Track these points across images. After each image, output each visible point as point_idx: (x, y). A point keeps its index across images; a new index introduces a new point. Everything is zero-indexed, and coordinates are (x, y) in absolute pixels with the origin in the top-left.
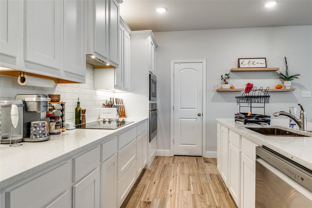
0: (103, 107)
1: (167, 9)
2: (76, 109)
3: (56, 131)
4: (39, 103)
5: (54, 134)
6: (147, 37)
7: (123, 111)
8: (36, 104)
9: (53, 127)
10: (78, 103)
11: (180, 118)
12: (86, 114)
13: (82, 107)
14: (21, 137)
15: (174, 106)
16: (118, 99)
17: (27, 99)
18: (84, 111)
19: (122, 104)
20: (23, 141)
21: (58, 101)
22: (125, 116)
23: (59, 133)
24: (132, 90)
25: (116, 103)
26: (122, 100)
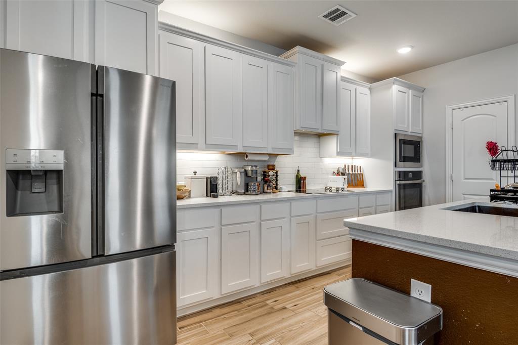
0: (334, 175)
1: (412, 47)
2: (297, 176)
3: (268, 191)
4: (252, 171)
5: (267, 193)
6: (391, 87)
7: (360, 178)
8: (250, 172)
9: (266, 188)
10: (298, 171)
11: (463, 194)
12: (306, 181)
13: (302, 175)
14: (243, 191)
15: (453, 175)
16: (355, 166)
17: (247, 169)
18: (305, 178)
19: (361, 171)
20: (244, 194)
21: (273, 169)
22: (363, 186)
23: (270, 193)
24: (373, 155)
25: (352, 171)
26: (360, 167)
